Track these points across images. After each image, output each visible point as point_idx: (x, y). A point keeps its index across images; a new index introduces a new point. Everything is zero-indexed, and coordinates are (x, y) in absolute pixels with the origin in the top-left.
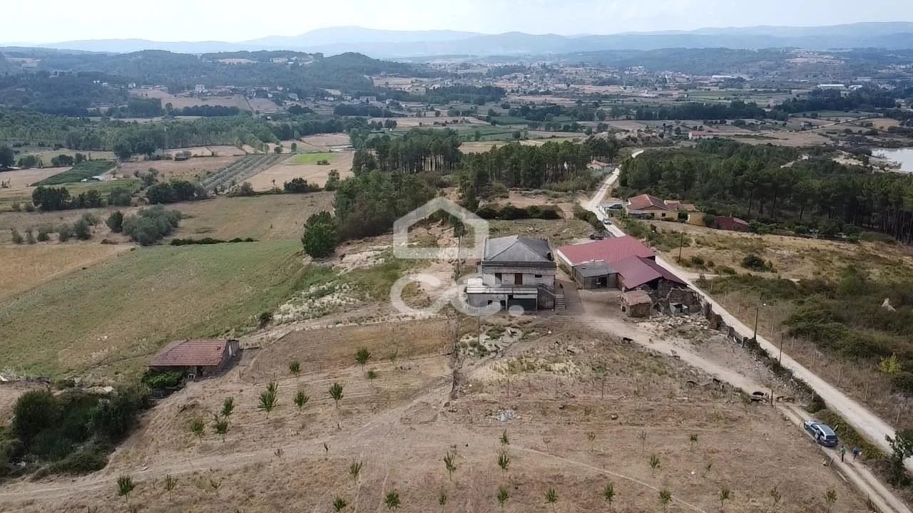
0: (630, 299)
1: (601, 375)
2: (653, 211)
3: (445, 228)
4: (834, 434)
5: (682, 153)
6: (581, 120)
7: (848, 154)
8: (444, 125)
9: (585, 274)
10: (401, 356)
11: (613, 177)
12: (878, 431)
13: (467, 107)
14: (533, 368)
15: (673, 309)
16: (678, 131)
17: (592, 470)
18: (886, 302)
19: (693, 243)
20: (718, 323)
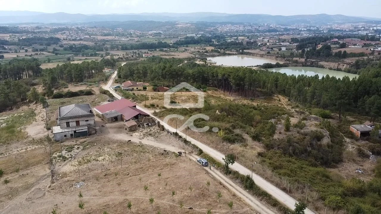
0: (128, 124)
1: (120, 158)
2: (133, 87)
3: (38, 105)
4: (207, 161)
5: (143, 62)
6: (98, 51)
7: (199, 60)
8: (30, 56)
9: (108, 117)
11: (115, 75)
12: (220, 157)
13: (42, 47)
14: (90, 161)
15: (145, 126)
16: (139, 54)
17: (121, 198)
18: (217, 111)
19: (150, 99)
20: (163, 129)
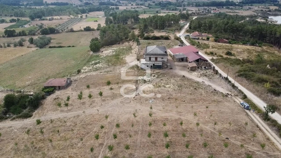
0: (190, 65)
1: (181, 88)
2: (199, 37)
3: (134, 42)
4: (249, 106)
5: (210, 18)
6: (178, 7)
7: (261, 18)
8: (134, 8)
9: (177, 57)
10: (120, 83)
11: (187, 26)
12: (262, 105)
13: (141, 3)
14: (160, 86)
15: (203, 68)
16: (208, 10)
17: (177, 117)
18: (268, 66)
19: (211, 47)
20: (217, 72)
